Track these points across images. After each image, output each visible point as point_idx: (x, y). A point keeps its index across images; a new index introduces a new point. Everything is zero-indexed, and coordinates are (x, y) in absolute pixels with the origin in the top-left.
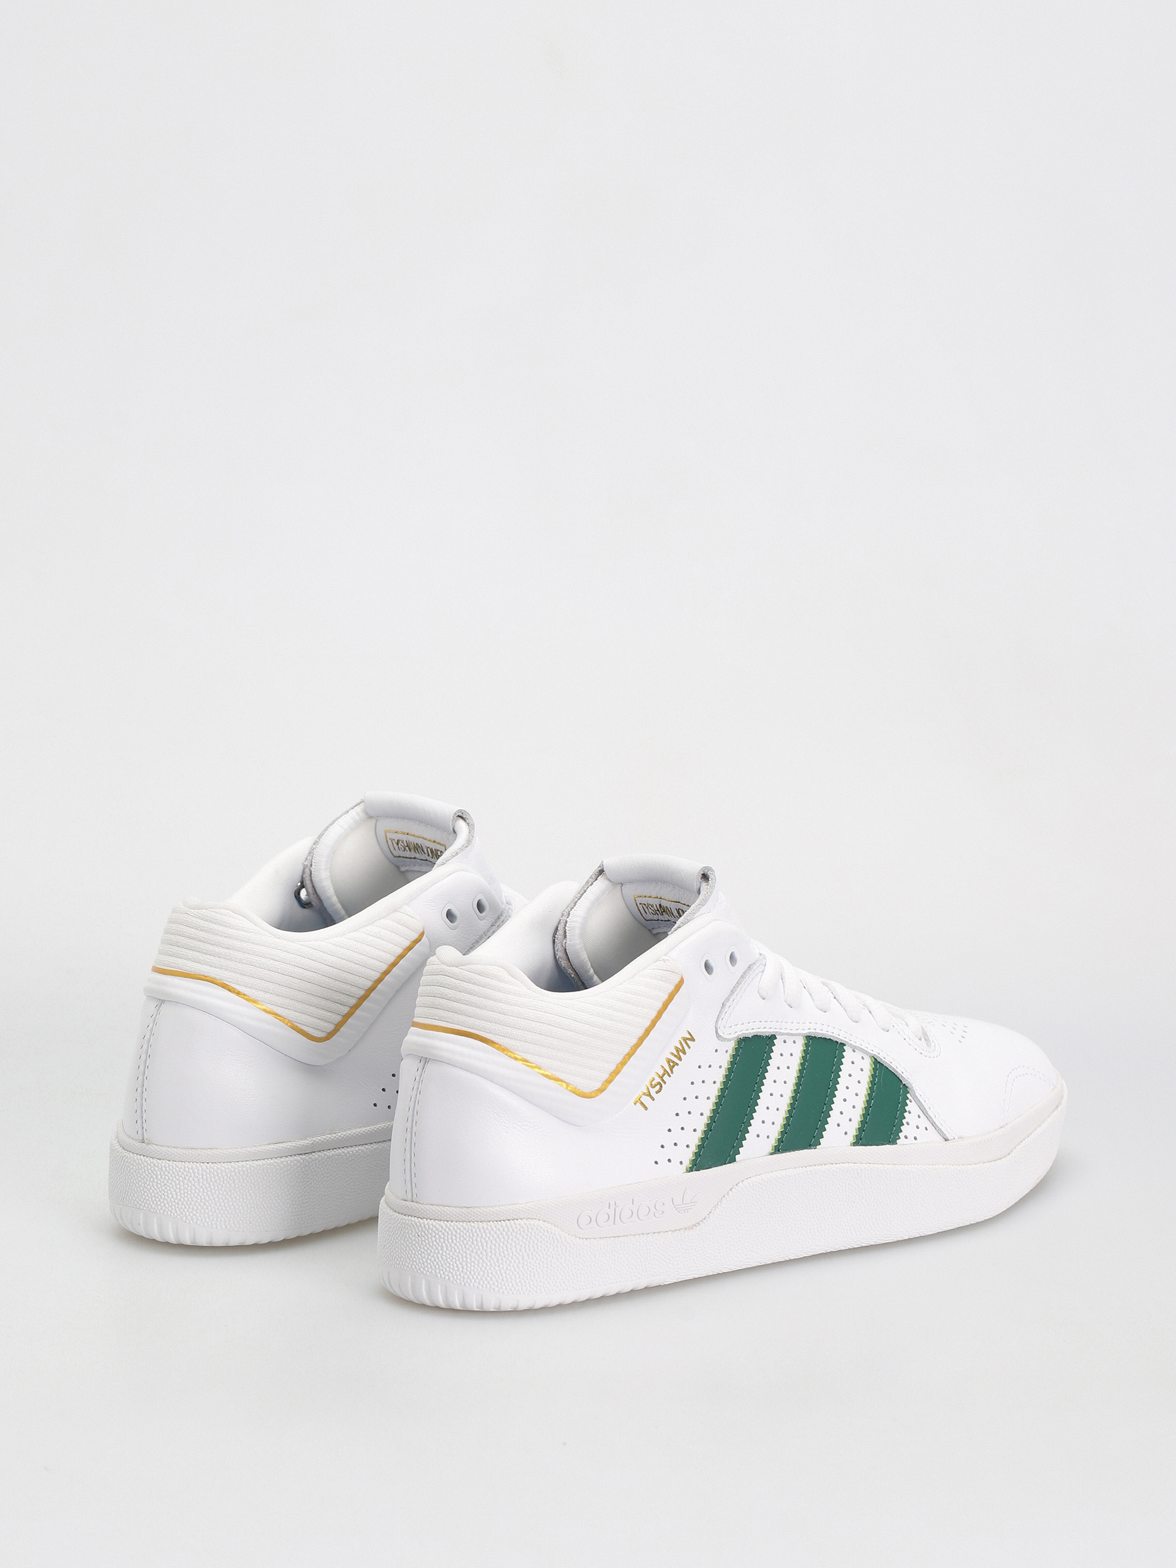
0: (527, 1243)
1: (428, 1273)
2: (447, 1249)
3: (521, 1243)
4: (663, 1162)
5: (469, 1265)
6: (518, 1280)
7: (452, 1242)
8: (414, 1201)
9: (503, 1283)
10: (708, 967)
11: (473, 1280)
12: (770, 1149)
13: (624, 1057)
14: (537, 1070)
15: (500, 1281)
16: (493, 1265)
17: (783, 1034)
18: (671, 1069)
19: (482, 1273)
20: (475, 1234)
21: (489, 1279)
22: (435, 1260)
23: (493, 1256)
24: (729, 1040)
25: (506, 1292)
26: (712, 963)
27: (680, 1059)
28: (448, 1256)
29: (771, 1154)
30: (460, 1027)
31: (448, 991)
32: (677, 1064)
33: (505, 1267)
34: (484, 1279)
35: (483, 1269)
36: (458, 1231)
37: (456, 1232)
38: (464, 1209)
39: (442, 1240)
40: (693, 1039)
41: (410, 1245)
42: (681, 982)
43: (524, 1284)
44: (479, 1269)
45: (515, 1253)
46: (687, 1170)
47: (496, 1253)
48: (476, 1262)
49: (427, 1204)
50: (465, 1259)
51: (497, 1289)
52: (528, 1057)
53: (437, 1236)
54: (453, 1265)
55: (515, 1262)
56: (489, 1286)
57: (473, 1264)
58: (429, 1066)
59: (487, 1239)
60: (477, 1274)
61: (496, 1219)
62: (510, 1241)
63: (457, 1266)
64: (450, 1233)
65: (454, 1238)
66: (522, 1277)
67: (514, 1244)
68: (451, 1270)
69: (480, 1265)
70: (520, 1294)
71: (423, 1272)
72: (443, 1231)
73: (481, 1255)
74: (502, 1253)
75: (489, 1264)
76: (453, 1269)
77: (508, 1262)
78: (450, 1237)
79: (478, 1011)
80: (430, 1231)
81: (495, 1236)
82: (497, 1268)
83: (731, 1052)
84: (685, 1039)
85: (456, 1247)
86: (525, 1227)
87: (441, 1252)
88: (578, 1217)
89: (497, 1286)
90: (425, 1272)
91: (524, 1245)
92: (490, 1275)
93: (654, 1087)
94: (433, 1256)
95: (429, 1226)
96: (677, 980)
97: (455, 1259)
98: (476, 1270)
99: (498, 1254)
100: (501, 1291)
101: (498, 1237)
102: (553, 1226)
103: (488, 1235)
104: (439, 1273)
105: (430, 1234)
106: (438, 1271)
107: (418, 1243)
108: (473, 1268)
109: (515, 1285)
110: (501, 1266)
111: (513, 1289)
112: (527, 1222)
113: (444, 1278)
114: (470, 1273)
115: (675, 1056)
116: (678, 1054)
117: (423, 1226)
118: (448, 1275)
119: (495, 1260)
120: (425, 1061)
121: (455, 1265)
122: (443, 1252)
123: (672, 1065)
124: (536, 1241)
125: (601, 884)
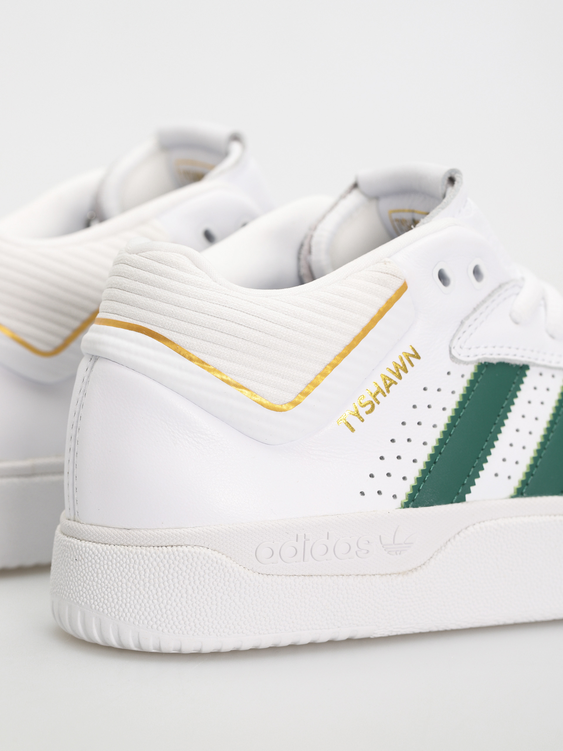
0: (192, 574)
1: (83, 604)
2: (103, 576)
3: (184, 574)
4: (371, 493)
5: (124, 596)
6: (180, 617)
7: (108, 568)
8: (76, 520)
9: (163, 620)
10: (442, 277)
11: (129, 614)
12: (512, 491)
13: (326, 367)
14: (218, 375)
15: (159, 617)
16: (151, 597)
17: (538, 366)
18: (388, 387)
19: (138, 607)
20: (133, 561)
21: (146, 614)
22: (90, 589)
23: (152, 587)
24: (466, 363)
25: (166, 630)
26: (448, 273)
27: (400, 377)
28: (103, 585)
29: (512, 497)
30: (131, 320)
31: (124, 280)
32: (396, 383)
33: (165, 601)
34: (141, 613)
35: (140, 601)
36: (115, 556)
37: (112, 556)
38: (124, 531)
39: (98, 566)
40: (418, 357)
41: (69, 570)
42: (404, 288)
43: (188, 622)
44: (136, 601)
45: (177, 585)
46: (402, 506)
47: (155, 584)
48: (133, 593)
49: (87, 524)
50: (120, 589)
51: (155, 626)
52: (203, 357)
53: (93, 561)
54: (107, 595)
55: (177, 595)
56: (146, 622)
57: (129, 595)
58: (99, 364)
59: (145, 566)
60: (133, 607)
61: (157, 544)
62: (171, 571)
63: (112, 597)
64: (106, 557)
65: (110, 563)
66: (185, 614)
67: (176, 575)
68: (106, 601)
69: (137, 597)
70: (183, 633)
71: (78, 602)
72: (99, 555)
73: (138, 586)
74: (162, 585)
75: (147, 596)
76: (107, 600)
77: (169, 595)
78: (106, 562)
79: (150, 302)
80: (87, 555)
81: (155, 564)
82: (155, 601)
83: (469, 376)
84: (408, 356)
85: (112, 575)
86: (189, 555)
87: (96, 579)
88: (257, 549)
89: (156, 622)
90: (80, 602)
91: (187, 577)
92: (148, 609)
93: (365, 406)
94: (88, 584)
95: (86, 548)
96: (399, 284)
97: (110, 588)
98: (132, 602)
99: (157, 585)
100: (160, 628)
101: (158, 565)
102: (224, 556)
103: (147, 562)
104: (94, 603)
105: (87, 558)
106: (92, 601)
107: (75, 568)
108: (128, 600)
109: (177, 623)
110: (161, 599)
111: (174, 627)
112: (192, 550)
113: (98, 610)
114: (125, 605)
115: (394, 373)
116: (398, 371)
117: (80, 548)
118: (102, 607)
119: (154, 591)
120: (95, 358)
121: (110, 595)
122: (98, 579)
123: (389, 384)
124: (202, 573)
125: (355, 197)
